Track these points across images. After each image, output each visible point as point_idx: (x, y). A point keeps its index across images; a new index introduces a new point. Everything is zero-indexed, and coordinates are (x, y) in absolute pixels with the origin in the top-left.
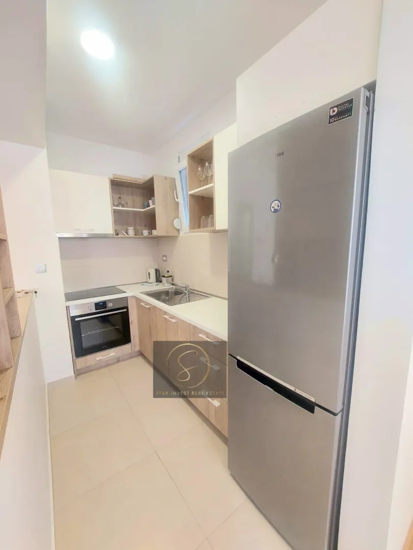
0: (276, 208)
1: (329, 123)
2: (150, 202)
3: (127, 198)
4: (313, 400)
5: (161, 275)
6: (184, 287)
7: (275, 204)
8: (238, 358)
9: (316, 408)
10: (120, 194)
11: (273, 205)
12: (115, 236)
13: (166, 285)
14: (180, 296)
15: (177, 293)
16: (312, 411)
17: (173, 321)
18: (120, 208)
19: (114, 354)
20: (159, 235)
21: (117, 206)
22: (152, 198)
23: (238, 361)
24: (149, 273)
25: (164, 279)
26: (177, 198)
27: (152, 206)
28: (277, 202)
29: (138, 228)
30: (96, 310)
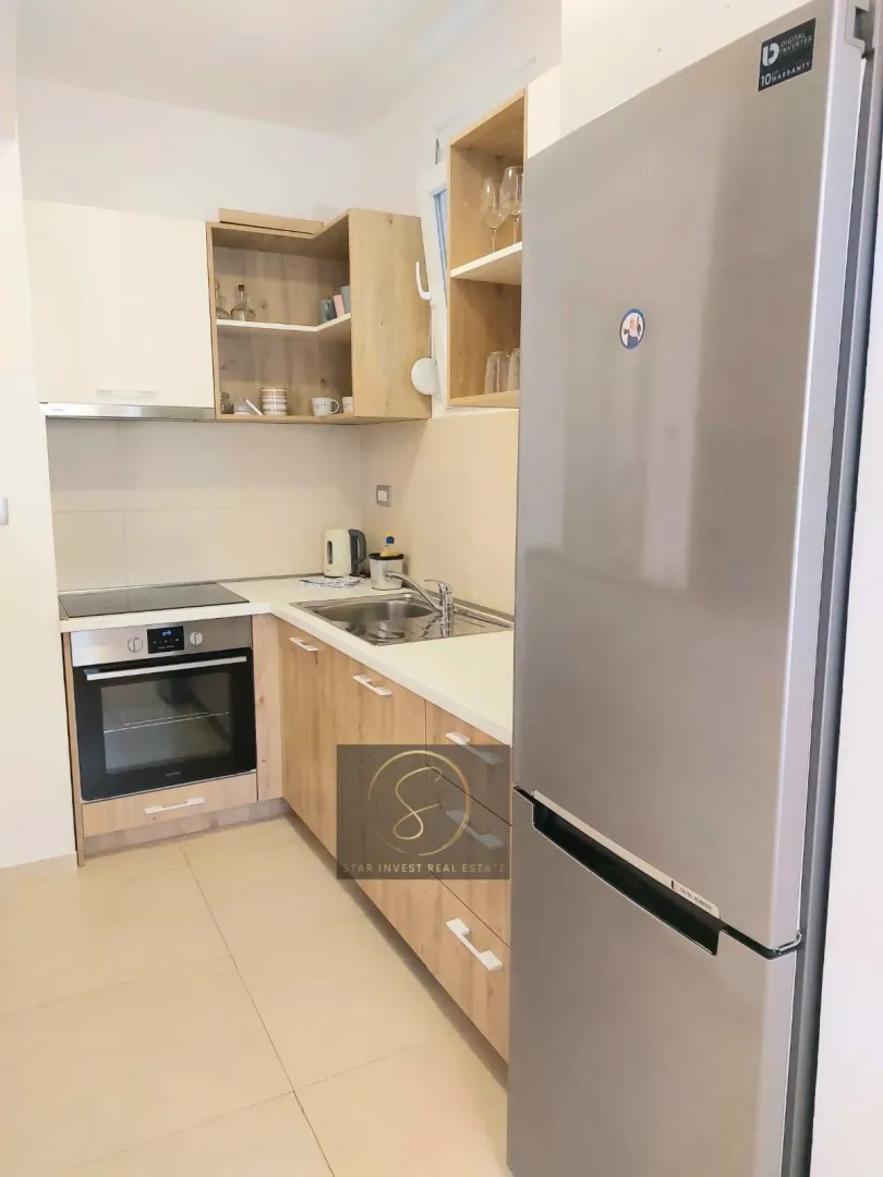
0: (634, 333)
1: (761, 88)
2: (338, 299)
3: (266, 288)
4: (715, 912)
5: (371, 550)
6: (435, 594)
7: (632, 322)
8: (538, 796)
9: (723, 936)
10: (243, 273)
11: (626, 325)
12: (220, 416)
13: (382, 582)
14: (421, 622)
15: (414, 611)
16: (711, 945)
17: (380, 691)
18: (241, 323)
19: (201, 800)
20: (358, 413)
21: (232, 316)
22: (344, 289)
23: (539, 806)
24: (330, 544)
25: (376, 567)
26: (426, 289)
27: (342, 318)
28: (635, 316)
29: (302, 388)
30: (150, 652)
